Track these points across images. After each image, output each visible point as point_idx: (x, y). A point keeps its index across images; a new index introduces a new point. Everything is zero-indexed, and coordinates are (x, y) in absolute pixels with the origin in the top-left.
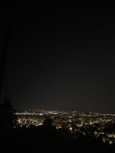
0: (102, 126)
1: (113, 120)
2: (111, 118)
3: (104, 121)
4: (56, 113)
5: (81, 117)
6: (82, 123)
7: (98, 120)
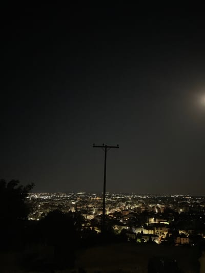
0: (125, 216)
1: (142, 206)
2: (139, 202)
3: (129, 208)
4: (46, 198)
5: (92, 202)
6: (93, 213)
7: (119, 206)
